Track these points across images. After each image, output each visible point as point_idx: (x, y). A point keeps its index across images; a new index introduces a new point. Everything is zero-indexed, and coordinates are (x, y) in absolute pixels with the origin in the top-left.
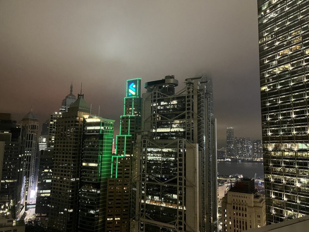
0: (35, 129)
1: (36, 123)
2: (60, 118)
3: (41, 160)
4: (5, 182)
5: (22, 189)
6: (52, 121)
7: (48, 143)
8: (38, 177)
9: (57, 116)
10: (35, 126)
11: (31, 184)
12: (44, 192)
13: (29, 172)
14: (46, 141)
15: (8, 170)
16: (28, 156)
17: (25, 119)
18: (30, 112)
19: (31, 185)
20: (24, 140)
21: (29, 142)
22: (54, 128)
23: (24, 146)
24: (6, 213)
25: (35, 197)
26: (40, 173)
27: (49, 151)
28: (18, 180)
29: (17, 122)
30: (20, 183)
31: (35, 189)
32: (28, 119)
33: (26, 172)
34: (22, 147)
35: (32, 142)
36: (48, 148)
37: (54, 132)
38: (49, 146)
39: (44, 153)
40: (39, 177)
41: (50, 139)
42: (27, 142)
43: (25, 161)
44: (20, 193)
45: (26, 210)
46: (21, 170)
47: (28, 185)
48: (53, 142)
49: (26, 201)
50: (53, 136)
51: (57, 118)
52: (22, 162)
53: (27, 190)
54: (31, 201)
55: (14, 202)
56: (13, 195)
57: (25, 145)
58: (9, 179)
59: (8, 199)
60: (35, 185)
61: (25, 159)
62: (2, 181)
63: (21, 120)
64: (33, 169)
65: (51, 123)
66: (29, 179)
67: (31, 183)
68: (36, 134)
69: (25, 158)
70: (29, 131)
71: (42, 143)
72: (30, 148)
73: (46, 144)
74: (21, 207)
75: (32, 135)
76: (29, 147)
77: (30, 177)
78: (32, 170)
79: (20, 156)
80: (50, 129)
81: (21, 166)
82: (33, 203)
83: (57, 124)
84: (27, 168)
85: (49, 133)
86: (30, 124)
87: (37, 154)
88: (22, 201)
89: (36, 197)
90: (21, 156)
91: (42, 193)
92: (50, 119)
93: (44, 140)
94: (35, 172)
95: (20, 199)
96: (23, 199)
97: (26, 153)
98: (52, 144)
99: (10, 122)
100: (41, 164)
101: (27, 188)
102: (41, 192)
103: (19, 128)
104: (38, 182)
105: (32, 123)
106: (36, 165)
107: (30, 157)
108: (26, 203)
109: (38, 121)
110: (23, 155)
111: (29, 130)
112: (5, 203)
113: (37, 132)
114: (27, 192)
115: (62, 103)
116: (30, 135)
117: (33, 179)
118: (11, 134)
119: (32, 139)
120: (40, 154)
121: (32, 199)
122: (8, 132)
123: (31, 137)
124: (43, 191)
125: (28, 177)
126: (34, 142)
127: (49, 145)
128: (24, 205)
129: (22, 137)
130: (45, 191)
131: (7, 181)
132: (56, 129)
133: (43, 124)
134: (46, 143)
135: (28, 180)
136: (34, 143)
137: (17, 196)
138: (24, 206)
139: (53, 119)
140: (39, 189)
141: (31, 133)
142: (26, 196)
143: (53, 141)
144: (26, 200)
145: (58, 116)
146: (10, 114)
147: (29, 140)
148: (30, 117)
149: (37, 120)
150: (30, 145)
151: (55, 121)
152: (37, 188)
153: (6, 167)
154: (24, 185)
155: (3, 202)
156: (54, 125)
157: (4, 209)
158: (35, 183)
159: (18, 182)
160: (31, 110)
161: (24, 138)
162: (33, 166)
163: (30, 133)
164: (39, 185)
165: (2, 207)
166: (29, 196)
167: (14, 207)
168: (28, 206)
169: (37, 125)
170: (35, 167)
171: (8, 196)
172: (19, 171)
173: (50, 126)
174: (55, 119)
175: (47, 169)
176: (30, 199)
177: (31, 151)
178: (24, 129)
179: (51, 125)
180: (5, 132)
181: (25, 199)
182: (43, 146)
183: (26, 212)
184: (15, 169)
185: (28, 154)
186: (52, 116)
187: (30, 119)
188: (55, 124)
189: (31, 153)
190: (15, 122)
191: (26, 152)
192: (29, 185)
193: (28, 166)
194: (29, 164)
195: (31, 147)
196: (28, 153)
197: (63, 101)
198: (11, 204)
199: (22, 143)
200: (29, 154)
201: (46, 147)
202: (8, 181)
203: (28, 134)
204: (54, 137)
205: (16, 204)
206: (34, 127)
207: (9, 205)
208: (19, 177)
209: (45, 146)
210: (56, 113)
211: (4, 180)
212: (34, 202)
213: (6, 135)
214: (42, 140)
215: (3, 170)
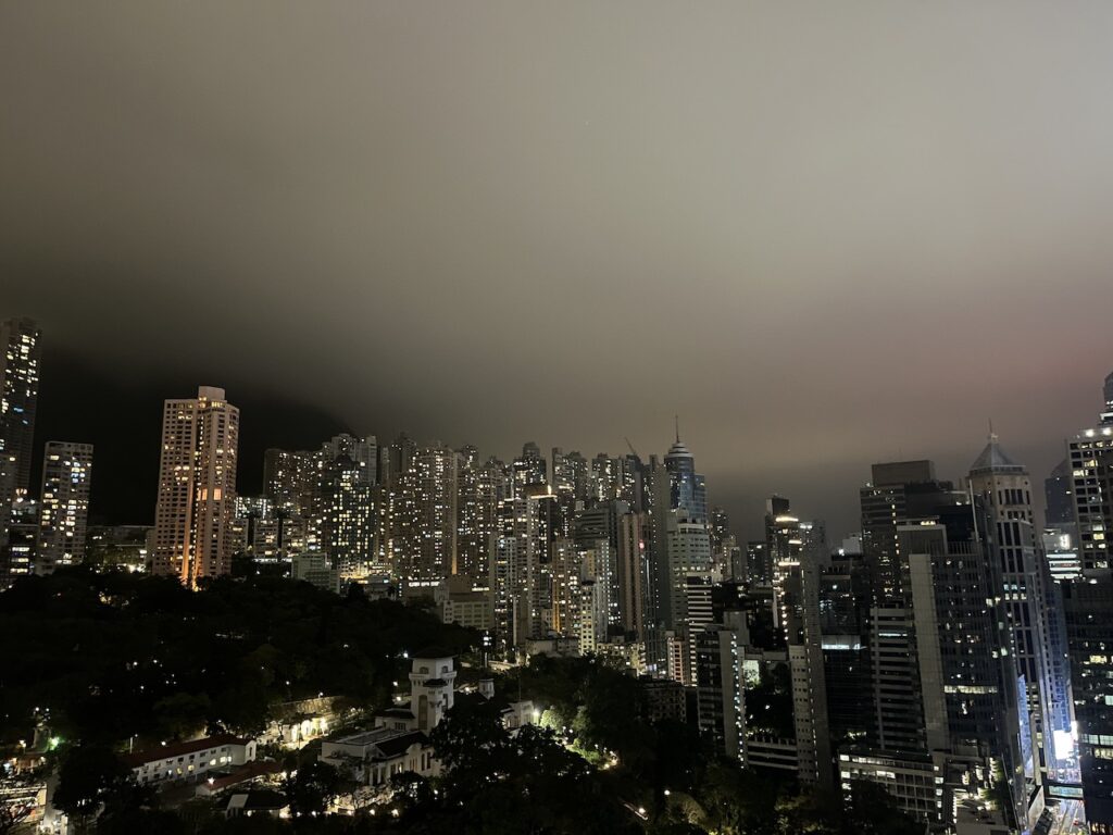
0: (1021, 502)
1: (1019, 483)
2: (1108, 451)
3: (1069, 618)
4: (958, 691)
5: (1021, 723)
6: (1078, 466)
7: (1083, 552)
8: (1069, 682)
9: (1096, 446)
10: (1020, 491)
11: (1048, 707)
12: (1107, 743)
13: (1032, 661)
14: (1073, 543)
15: (958, 652)
16: (1016, 605)
17: (980, 472)
18: (989, 445)
19: (1050, 710)
20: (991, 545)
21: (1010, 551)
22: (1095, 491)
23: (994, 569)
24: (981, 803)
25: (1074, 757)
26: (1076, 669)
27: (1093, 582)
28: (1001, 689)
29: (955, 486)
30: (1007, 698)
31: (1068, 730)
32: (988, 471)
33: (1023, 660)
34: (988, 571)
35: (1019, 552)
36: (1088, 572)
37: (1095, 509)
38: (1089, 565)
39: (1074, 592)
40: (1073, 683)
41: (1088, 537)
42: (1002, 550)
43: (1010, 620)
44: (1015, 738)
45: (1050, 801)
46: (1004, 652)
47: (1040, 708)
48: (1103, 546)
49: (1043, 769)
50: (1098, 522)
51: (1097, 453)
52: (1001, 625)
53: (1039, 730)
54: (1061, 771)
55: (1000, 767)
56: (992, 742)
57: (998, 565)
58: (966, 682)
59: (980, 755)
60: (1064, 712)
61: (1009, 615)
62: (948, 689)
63: (968, 478)
64: (1044, 651)
65: (1078, 473)
66: (1038, 687)
67: (1050, 704)
68: (1028, 523)
69: (1009, 611)
70: (1001, 514)
71: (1060, 553)
72: (1017, 573)
73: (1074, 556)
74: (1031, 788)
75: (1016, 524)
76: (1012, 570)
77: (1041, 682)
78: (1043, 654)
79: (989, 602)
80: (1076, 497)
81: (1000, 640)
82: (1070, 780)
83: (1103, 477)
84: (1021, 647)
85: (1078, 515)
86: (998, 488)
87: (1047, 595)
88: (1030, 767)
89: (1079, 757)
90: (994, 602)
91: (1100, 746)
92: (1071, 460)
93: (1065, 541)
94: (1056, 663)
95: (1019, 761)
96: (1031, 760)
97: (1007, 592)
98: (1101, 556)
99: (932, 487)
100: (1070, 633)
101: (1038, 721)
102: (1094, 739)
103: (964, 505)
104: (1077, 703)
105: (1006, 484)
106: (1052, 636)
107: (1025, 605)
108: (1044, 775)
109: (1027, 474)
110: (997, 599)
111: (1000, 508)
112: (970, 767)
113: (1030, 513)
114: (1039, 735)
115: (1104, 389)
116: (1007, 525)
117: (1055, 688)
118: (943, 527)
119: (1018, 543)
120: (1059, 595)
121: (1064, 763)
122: (932, 523)
123: (1012, 534)
124: (1101, 737)
125: (1035, 680)
126: (1027, 550)
127: (1087, 559)
128: (1039, 783)
129: (982, 535)
130: (1107, 737)
131: (963, 689)
132: (1103, 495)
133: (1047, 481)
134: (1074, 552)
135: (1036, 692)
136: (1030, 555)
137: (1008, 747)
138: (1038, 788)
139: (1082, 459)
140: (1084, 730)
141: (1010, 517)
142: (1041, 751)
143: (1100, 542)
144: (1043, 764)
145: (1100, 445)
146: (927, 462)
147: (1009, 543)
148: (995, 461)
149: (1020, 469)
150: (1016, 563)
151: (1092, 463)
152: (1074, 725)
153: (949, 639)
154: (1024, 708)
155: (964, 762)
156: (1092, 481)
157: (971, 788)
158: (1063, 705)
159: (1001, 695)
160: (993, 436)
161: (990, 540)
162: (1042, 639)
163: (1007, 520)
164: (1079, 713)
165: (965, 779)
166: (1053, 751)
167: (1002, 785)
168: (1053, 790)
169: (1025, 488)
170: (1053, 643)
171: (978, 744)
172: (995, 655)
173: (1075, 487)
174: (1088, 456)
175: (1098, 652)
176: (1055, 763)
177: (1023, 583)
178: (983, 507)
179: (1079, 481)
180: (923, 523)
181: (1038, 762)
182: (1065, 565)
183: (1051, 809)
184: (982, 650)
185: (1015, 597)
186: (1074, 446)
187: (996, 469)
188: (1096, 477)
189: (1024, 591)
190: (949, 486)
191: (1006, 587)
192: (1044, 710)
193: (1026, 641)
194: (1028, 633)
195: (1021, 569)
196: (1014, 591)
197: (1107, 380)
198: (993, 774)
199: (986, 558)
200: (1020, 597)
201: (1078, 569)
202: (967, 692)
203: (999, 524)
204: (1100, 528)
205: (1011, 775)
206: (1015, 497)
207: (986, 773)
208: (1000, 677)
209: (1073, 565)
210: (1090, 433)
211: (955, 683)
212: (1074, 774)
213: (928, 532)
214: (1058, 542)
215: (944, 651)
